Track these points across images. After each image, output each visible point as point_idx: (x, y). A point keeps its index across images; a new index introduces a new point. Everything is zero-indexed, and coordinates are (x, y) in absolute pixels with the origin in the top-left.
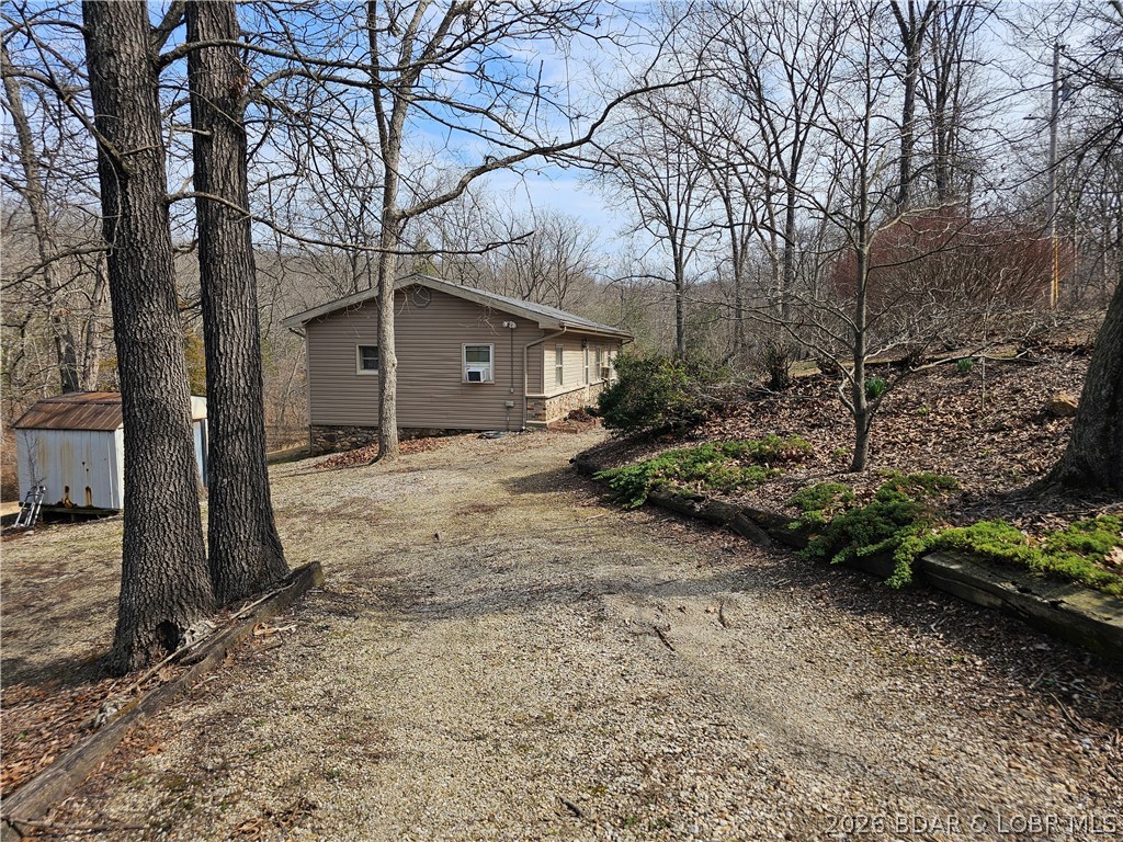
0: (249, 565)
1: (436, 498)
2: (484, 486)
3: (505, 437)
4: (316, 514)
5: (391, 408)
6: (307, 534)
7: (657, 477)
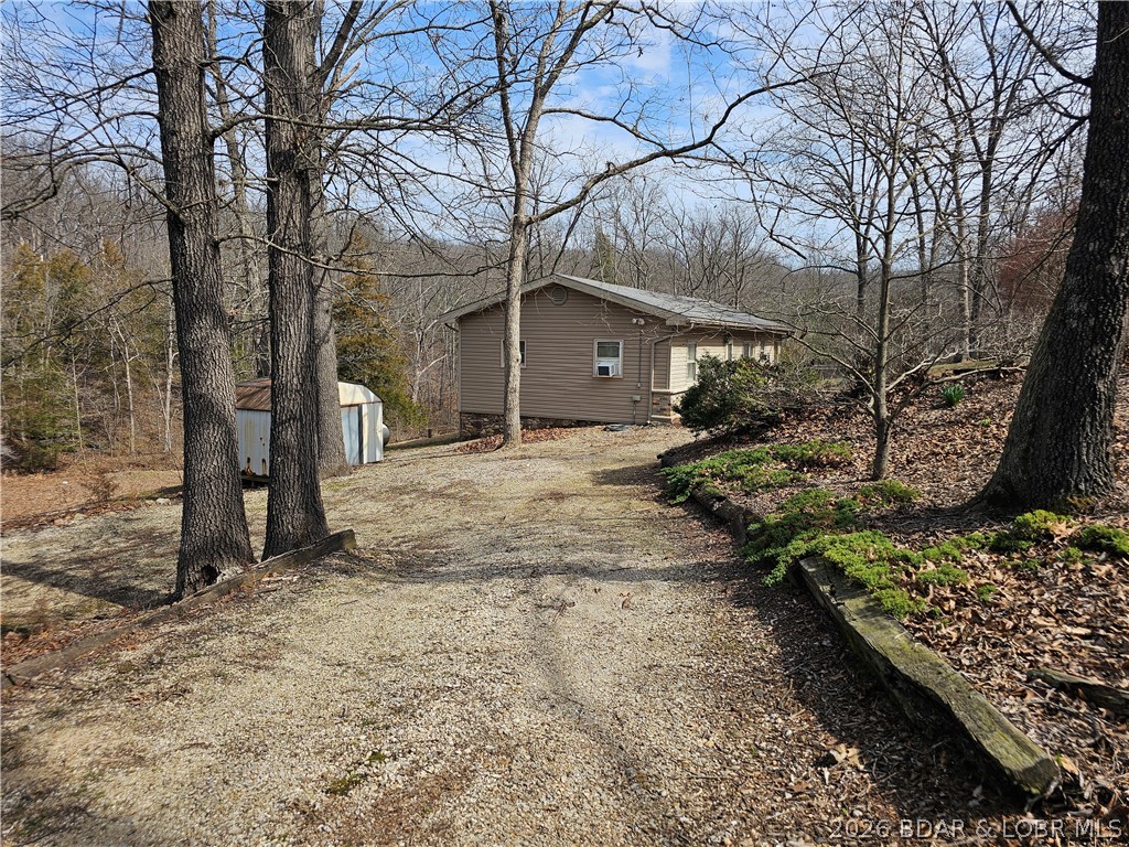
0: (293, 527)
1: (529, 485)
2: (573, 476)
3: (629, 431)
4: (425, 492)
5: (515, 400)
6: (408, 510)
7: (703, 476)
